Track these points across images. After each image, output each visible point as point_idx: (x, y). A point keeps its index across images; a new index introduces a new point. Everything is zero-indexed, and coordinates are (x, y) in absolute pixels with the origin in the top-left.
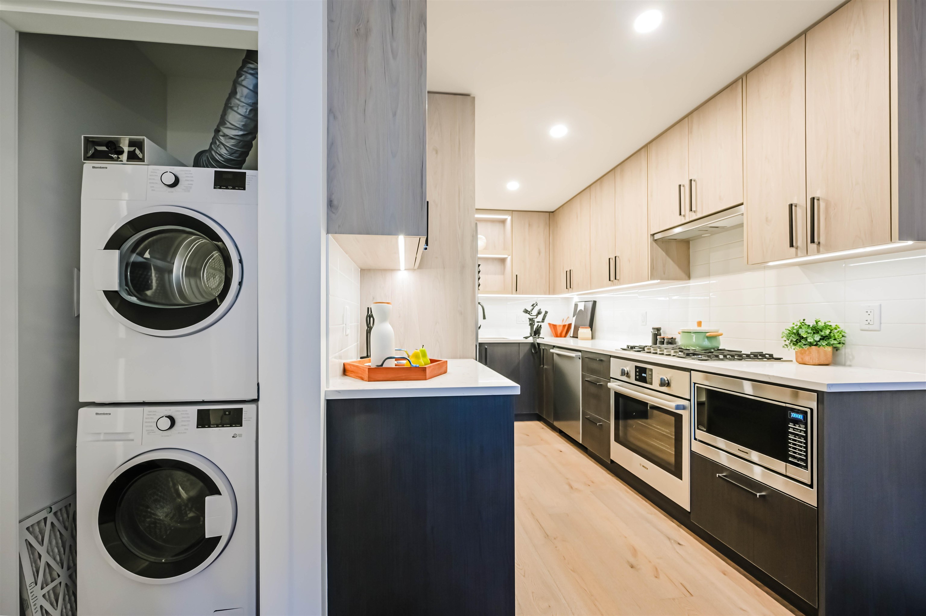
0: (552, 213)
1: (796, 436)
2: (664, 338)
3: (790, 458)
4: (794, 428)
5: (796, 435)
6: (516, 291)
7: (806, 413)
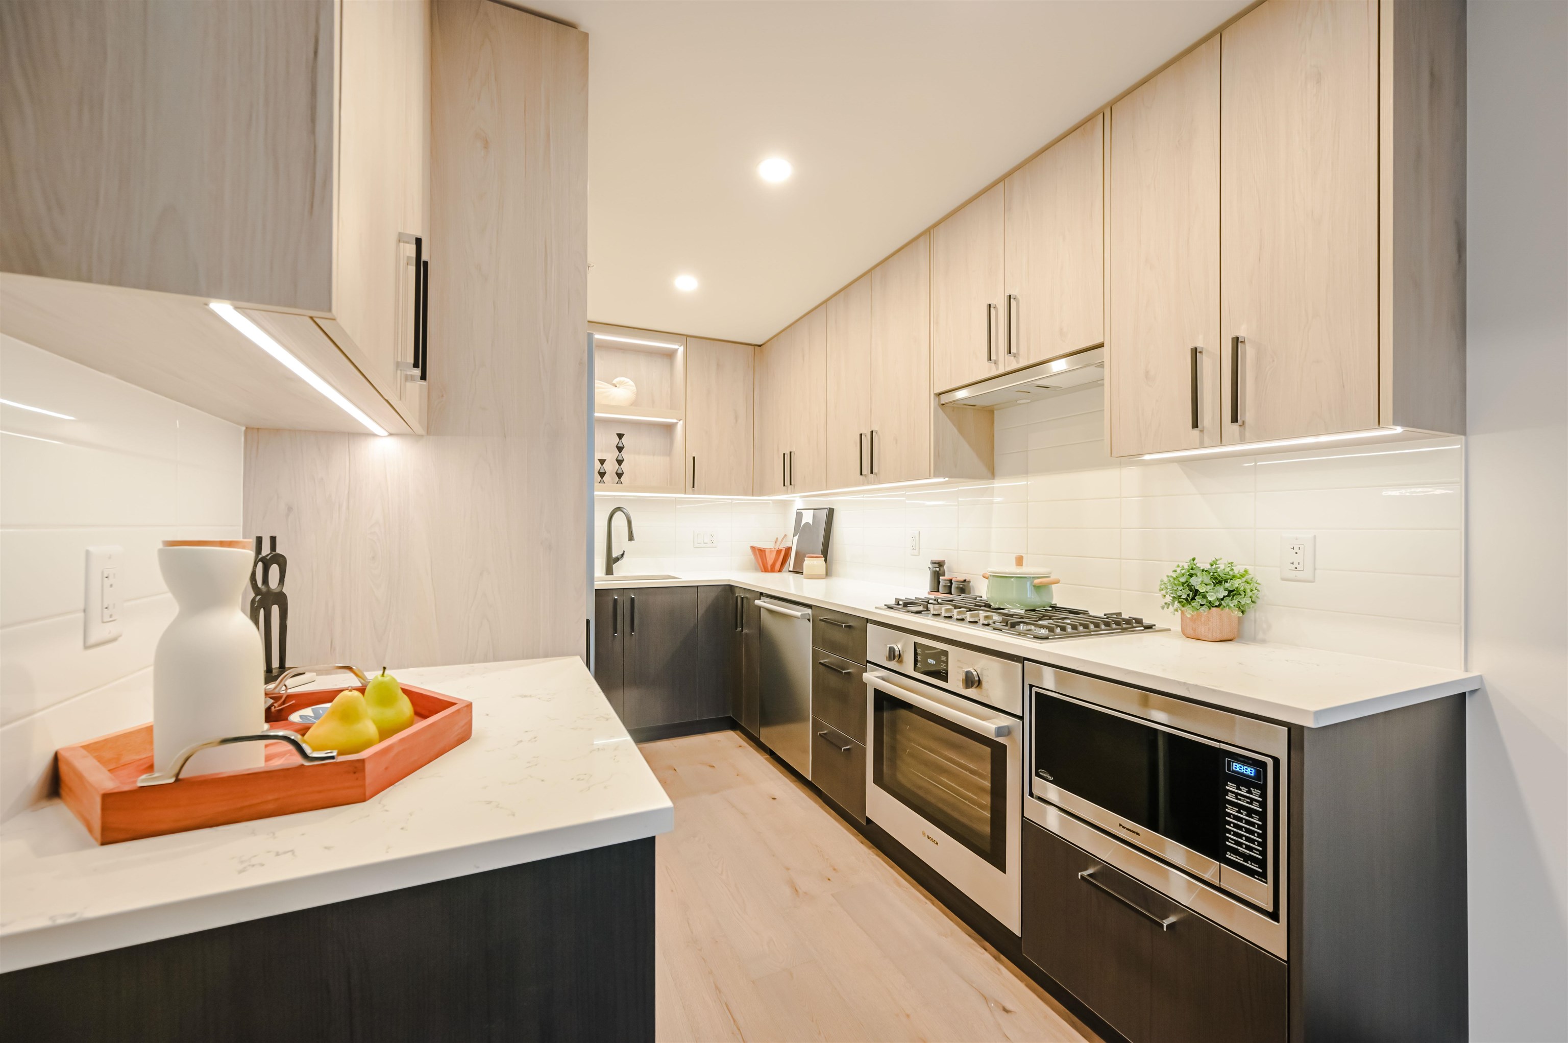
0: (759, 347)
1: (1242, 811)
2: (951, 581)
3: (1228, 853)
4: (1237, 794)
5: (1240, 807)
6: (693, 487)
7: (1264, 765)
